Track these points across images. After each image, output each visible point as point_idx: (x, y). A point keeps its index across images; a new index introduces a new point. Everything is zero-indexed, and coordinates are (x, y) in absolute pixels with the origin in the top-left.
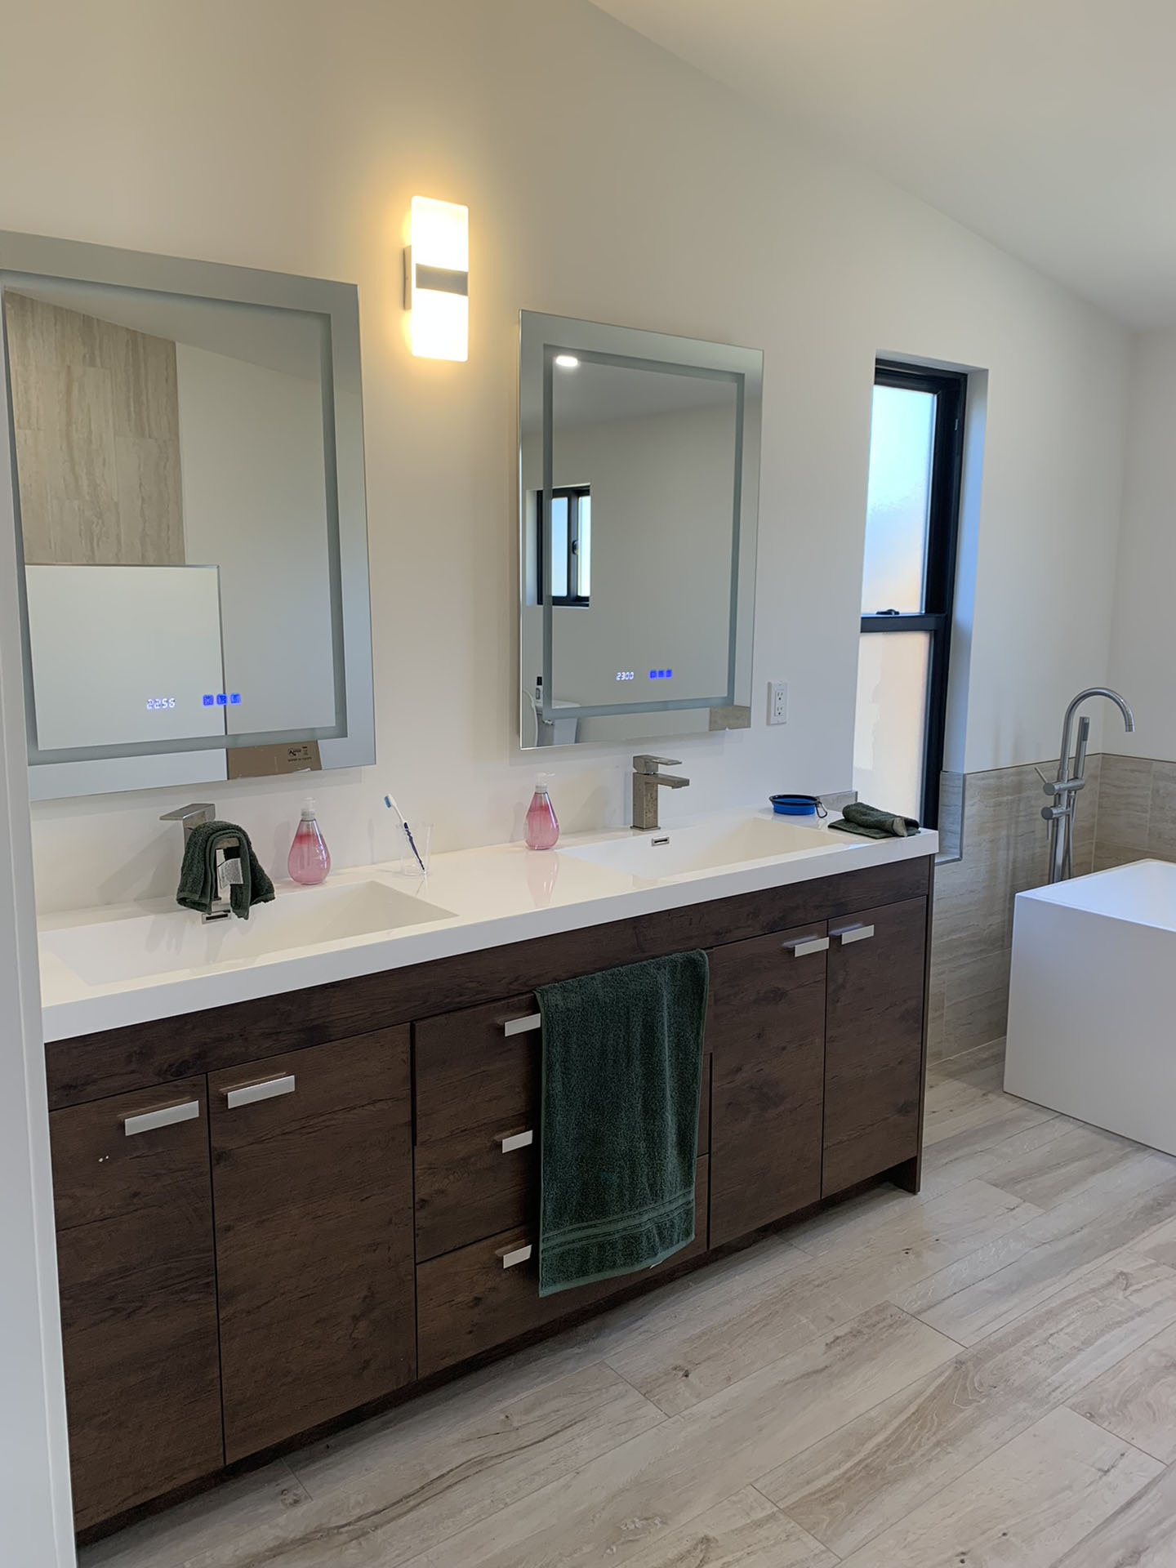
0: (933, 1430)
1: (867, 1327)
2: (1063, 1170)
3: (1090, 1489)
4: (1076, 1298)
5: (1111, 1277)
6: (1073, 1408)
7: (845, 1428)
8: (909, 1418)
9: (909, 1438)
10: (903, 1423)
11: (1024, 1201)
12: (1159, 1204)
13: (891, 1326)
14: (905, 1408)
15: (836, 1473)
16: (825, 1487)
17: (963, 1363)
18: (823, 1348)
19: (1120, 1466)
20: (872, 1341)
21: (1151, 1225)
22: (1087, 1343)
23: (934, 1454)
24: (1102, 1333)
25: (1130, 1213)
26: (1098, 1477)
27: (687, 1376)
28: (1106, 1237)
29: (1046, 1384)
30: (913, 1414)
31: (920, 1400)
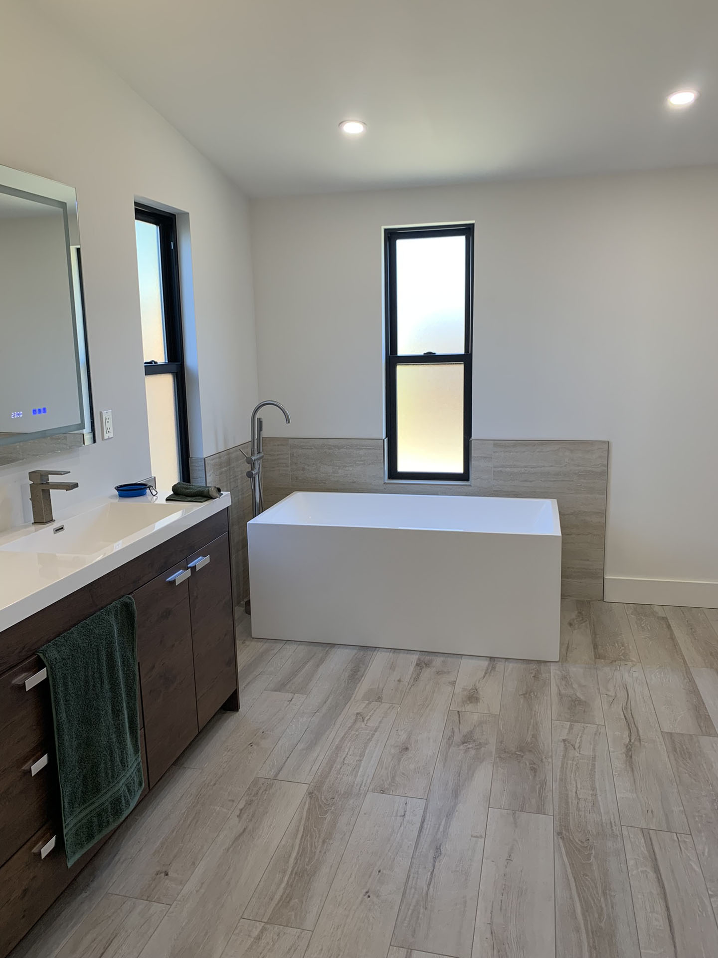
0: (318, 836)
1: (254, 796)
2: (304, 670)
3: (402, 828)
4: (345, 734)
5: (354, 718)
6: (373, 791)
7: (273, 858)
8: (303, 835)
9: (309, 846)
10: (301, 839)
11: (294, 694)
12: (355, 672)
13: (266, 790)
14: (298, 831)
15: (283, 885)
16: (282, 896)
17: (312, 793)
18: (237, 819)
19: (408, 810)
20: (260, 803)
21: (357, 684)
22: (362, 755)
23: (325, 848)
24: (366, 747)
25: (345, 681)
26: (402, 820)
27: (167, 875)
28: (341, 698)
29: (355, 785)
30: (303, 832)
31: (303, 822)
